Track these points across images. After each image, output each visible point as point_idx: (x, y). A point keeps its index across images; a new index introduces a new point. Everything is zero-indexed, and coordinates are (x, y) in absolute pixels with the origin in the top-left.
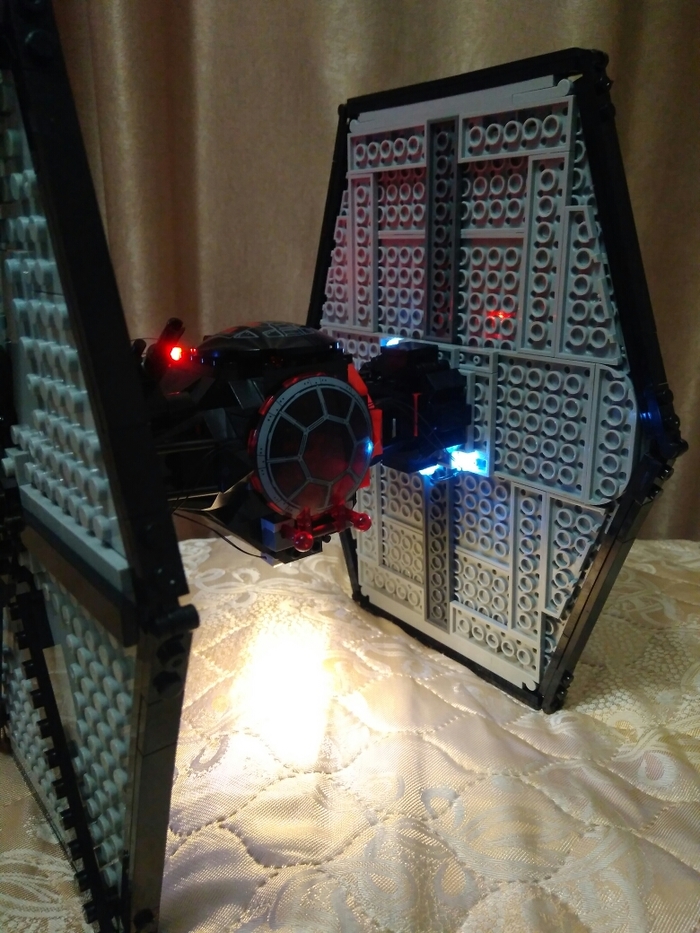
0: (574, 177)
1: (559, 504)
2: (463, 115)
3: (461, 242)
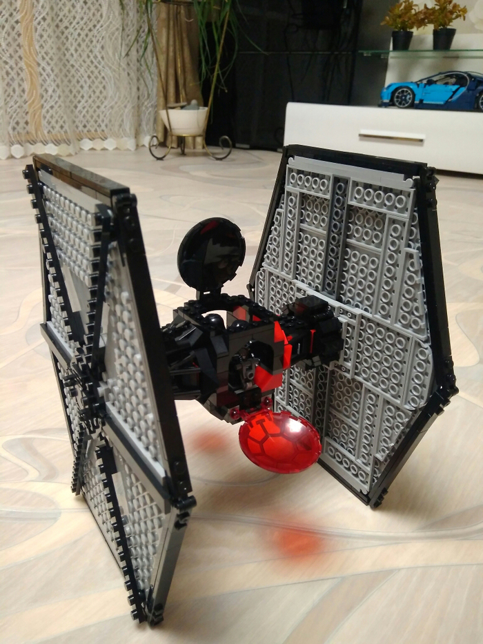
0: (411, 233)
1: (388, 403)
2: (353, 178)
3: (347, 245)
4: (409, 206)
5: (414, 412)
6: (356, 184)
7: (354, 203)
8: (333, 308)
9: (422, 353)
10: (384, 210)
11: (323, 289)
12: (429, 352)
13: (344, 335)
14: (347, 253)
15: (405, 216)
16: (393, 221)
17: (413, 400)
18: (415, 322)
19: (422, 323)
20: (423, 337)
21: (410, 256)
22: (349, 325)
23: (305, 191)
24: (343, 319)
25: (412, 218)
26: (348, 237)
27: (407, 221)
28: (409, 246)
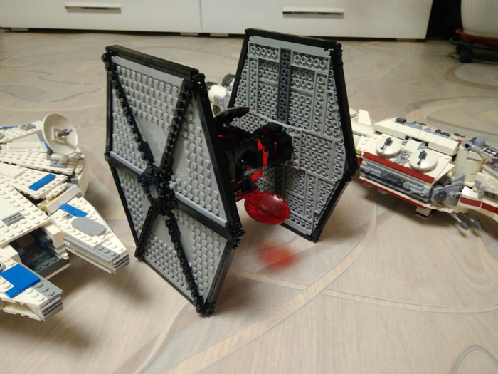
0: (329, 81)
1: (321, 180)
2: (293, 50)
3: (291, 90)
4: (328, 66)
5: (336, 182)
6: (295, 53)
7: (294, 65)
8: (286, 129)
9: (339, 148)
10: (313, 69)
11: (278, 118)
12: (343, 148)
13: (293, 144)
14: (291, 95)
15: (326, 72)
16: (319, 75)
17: (336, 176)
18: (335, 132)
19: (339, 132)
20: (339, 140)
21: (330, 95)
22: (296, 138)
23: (261, 57)
24: (292, 134)
25: (330, 73)
26: (292, 85)
27: (327, 75)
28: (329, 89)
